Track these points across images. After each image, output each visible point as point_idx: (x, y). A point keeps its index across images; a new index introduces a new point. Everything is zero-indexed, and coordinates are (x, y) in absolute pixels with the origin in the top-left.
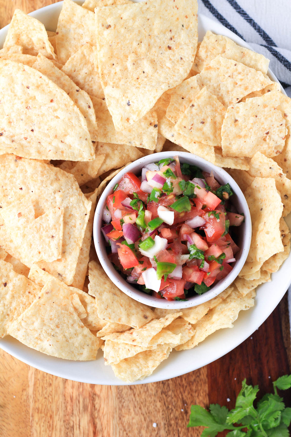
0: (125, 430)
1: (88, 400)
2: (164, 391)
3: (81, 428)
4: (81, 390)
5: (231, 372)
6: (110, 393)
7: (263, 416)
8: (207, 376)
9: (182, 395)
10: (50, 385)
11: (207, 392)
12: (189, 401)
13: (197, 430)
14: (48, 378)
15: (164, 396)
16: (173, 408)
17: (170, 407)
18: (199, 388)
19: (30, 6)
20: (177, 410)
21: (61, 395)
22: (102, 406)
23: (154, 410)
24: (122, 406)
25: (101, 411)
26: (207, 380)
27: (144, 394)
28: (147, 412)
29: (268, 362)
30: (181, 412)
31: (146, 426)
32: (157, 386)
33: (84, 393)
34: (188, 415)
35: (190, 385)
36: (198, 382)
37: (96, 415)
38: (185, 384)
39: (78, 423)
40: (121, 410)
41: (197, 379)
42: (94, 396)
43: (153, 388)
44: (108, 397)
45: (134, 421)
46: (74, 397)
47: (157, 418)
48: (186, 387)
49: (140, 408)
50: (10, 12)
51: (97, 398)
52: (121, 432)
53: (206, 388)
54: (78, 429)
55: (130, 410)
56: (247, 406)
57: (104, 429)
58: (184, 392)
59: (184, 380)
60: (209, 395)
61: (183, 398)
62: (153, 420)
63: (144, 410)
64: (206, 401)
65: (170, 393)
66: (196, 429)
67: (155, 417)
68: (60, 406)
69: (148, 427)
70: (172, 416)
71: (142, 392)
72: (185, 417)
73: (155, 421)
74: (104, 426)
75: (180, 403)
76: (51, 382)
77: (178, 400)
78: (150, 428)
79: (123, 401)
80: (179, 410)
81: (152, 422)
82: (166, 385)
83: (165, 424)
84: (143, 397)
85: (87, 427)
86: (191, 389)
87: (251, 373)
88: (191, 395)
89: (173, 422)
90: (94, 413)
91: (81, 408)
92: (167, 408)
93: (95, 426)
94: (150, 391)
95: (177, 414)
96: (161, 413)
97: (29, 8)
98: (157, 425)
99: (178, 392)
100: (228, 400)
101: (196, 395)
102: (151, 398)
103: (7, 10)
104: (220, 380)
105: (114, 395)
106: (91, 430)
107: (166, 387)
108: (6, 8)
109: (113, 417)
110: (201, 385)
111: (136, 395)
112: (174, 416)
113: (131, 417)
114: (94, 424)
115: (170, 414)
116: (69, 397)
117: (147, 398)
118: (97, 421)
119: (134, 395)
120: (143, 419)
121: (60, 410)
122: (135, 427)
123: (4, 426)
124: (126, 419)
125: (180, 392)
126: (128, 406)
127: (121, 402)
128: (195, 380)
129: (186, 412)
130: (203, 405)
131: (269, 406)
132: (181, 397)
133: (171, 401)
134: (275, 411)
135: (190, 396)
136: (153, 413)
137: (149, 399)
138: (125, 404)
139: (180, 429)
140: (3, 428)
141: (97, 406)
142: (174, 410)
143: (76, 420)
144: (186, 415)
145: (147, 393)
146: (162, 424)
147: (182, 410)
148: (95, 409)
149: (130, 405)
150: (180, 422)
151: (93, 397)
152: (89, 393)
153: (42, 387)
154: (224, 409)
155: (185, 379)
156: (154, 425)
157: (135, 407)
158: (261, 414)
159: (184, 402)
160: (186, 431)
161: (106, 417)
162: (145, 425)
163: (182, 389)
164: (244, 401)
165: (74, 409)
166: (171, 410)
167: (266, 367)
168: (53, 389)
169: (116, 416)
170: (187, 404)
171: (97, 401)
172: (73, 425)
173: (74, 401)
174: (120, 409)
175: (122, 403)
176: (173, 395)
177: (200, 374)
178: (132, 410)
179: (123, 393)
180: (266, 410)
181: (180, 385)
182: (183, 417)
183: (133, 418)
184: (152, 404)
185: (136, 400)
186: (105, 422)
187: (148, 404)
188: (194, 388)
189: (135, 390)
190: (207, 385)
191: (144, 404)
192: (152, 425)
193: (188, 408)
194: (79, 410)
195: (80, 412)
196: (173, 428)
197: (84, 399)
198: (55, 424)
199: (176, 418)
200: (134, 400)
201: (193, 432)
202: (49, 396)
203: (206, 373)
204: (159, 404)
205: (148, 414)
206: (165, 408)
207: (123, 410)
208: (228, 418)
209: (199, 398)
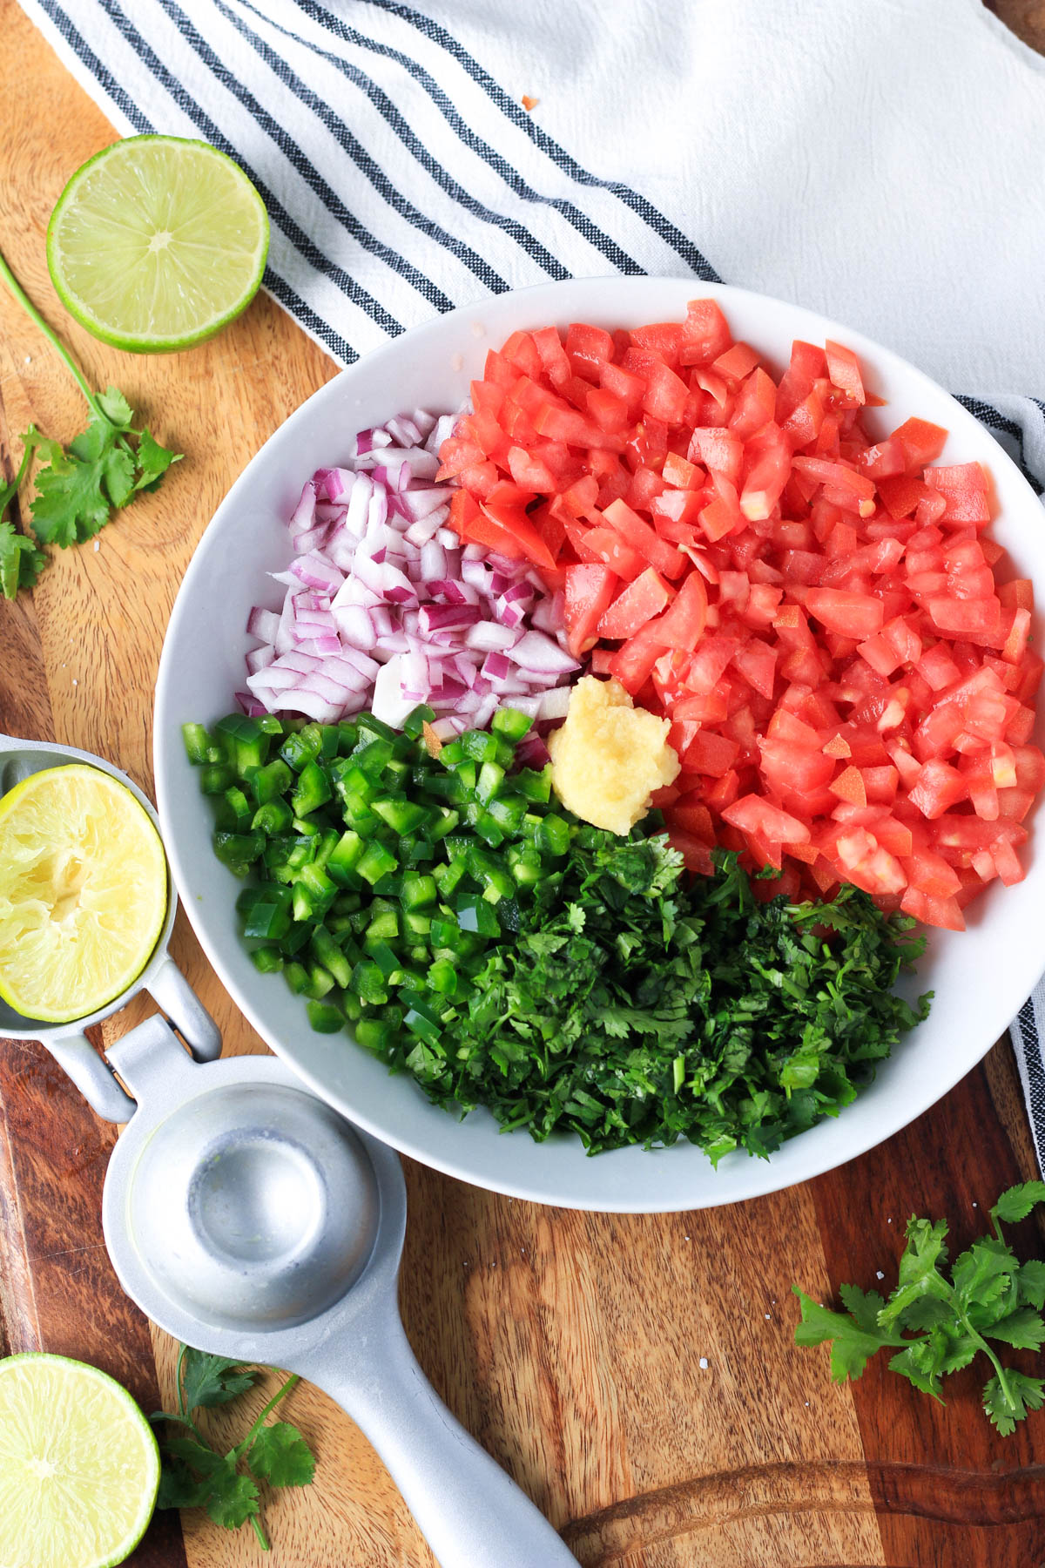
0: (632, 1387)
1: (527, 1323)
2: (714, 1274)
3: (519, 1396)
4: (507, 1300)
5: (875, 1205)
6: (580, 1301)
7: (966, 1294)
8: (817, 1223)
9: (762, 1280)
10: (428, 1298)
11: (824, 1263)
12: (781, 1293)
13: (813, 1361)
14: (420, 1285)
15: (717, 1287)
16: (744, 1315)
17: (736, 1312)
18: (803, 1255)
19: (258, 397)
20: (754, 1318)
21: (458, 1322)
22: (565, 1334)
23: (697, 1326)
24: (616, 1326)
25: (564, 1347)
26: (818, 1234)
27: (666, 1288)
28: (680, 1334)
29: (964, 1167)
30: (764, 1320)
31: (681, 1370)
32: (696, 1265)
33: (516, 1307)
34: (784, 1328)
35: (777, 1253)
36: (797, 1241)
37: (554, 1358)
38: (766, 1252)
39: (509, 1386)
40: (614, 1338)
41: (794, 1233)
42: (542, 1312)
43: (687, 1274)
44: (576, 1310)
45: (651, 1360)
46: (493, 1322)
47: (706, 1347)
48: (769, 1257)
49: (661, 1327)
50: (210, 417)
51: (549, 1317)
52: (622, 1393)
53: (819, 1253)
54: (511, 1399)
55: (635, 1333)
56: (923, 1274)
57: (577, 1390)
58: (766, 1272)
59: (760, 1241)
60: (829, 1270)
61: (764, 1287)
62: (698, 1350)
63: (672, 1329)
64: (825, 1284)
65: (731, 1278)
66: (810, 1360)
67: (701, 1344)
68: (460, 1349)
69: (687, 1372)
70: (743, 1334)
71: (659, 1286)
72: (777, 1332)
73: (703, 1353)
74: (574, 1383)
75: (759, 1301)
76: (429, 1292)
77: (753, 1294)
78: (694, 1372)
79: (615, 1314)
80: (759, 1317)
81: (695, 1357)
82: (718, 1258)
83: (729, 1358)
84: (665, 1297)
85: (534, 1392)
86: (781, 1262)
87: (928, 1201)
88: (785, 1276)
89: (747, 1350)
90: (547, 1355)
91: (513, 1347)
92: (728, 1315)
93: (554, 1388)
94: (680, 1282)
95: (756, 1328)
96: (715, 1333)
97: (255, 401)
98: (709, 1363)
99: (751, 1272)
100: (880, 1275)
101: (798, 1274)
102: (685, 1297)
103: (203, 415)
104: (851, 1229)
105: (591, 1303)
106: (546, 1396)
107: (717, 1265)
108: (199, 410)
109: (597, 1359)
110: (806, 1246)
111: (647, 1295)
112: (750, 1333)
113: (640, 1353)
114: (551, 1382)
115: (739, 1331)
116: (479, 1322)
117: (674, 1299)
118: (557, 1372)
119: (642, 1295)
120: (672, 1355)
121: (461, 1358)
122: (654, 1376)
123: (326, 1418)
124: (630, 1358)
125: (756, 1271)
126: (630, 1326)
127: (610, 1317)
128: (787, 1236)
129: (779, 1321)
130: (819, 1298)
131: (976, 1267)
132: (759, 1285)
133: (735, 1297)
134: (996, 1276)
135: (781, 1278)
136: (695, 1335)
137: (681, 1300)
138: (620, 1321)
139: (768, 1366)
140: (325, 1422)
141: (552, 1336)
142: (748, 1319)
143: (505, 1380)
144: (780, 1329)
145: (674, 1287)
146: (723, 1359)
147: (768, 1317)
148: (548, 1345)
149: (634, 1322)
150: (766, 1347)
151: (539, 1315)
152: (529, 1307)
153: (410, 1308)
154: (873, 1297)
155: (764, 1239)
156: (703, 1364)
157: (648, 1325)
158: (959, 1290)
159: (769, 1297)
160: (785, 1368)
161: (578, 1360)
162: (679, 1367)
163: (758, 1266)
164: (916, 1267)
165: (495, 1350)
166: (738, 1321)
167: (961, 1181)
168: (435, 1309)
169: (604, 1354)
170: (777, 1301)
171: (551, 1323)
172: (499, 1392)
173: (492, 1331)
174: (611, 1336)
175: (614, 1320)
176: (739, 1282)
177: (799, 1221)
178: (641, 1335)
179: (612, 1294)
180: (972, 1276)
181: (752, 1254)
182: (773, 1334)
183: (646, 1355)
184: (689, 1313)
185: (647, 1306)
186: (577, 1372)
187: (678, 1314)
188: (789, 1258)
189: (641, 1283)
190: (821, 1247)
191: (669, 1314)
192: (696, 1363)
193: (780, 1309)
194: (509, 1351)
195: (511, 1357)
196: (751, 1365)
197: (517, 1324)
198: (453, 1396)
199: (756, 1339)
200: (642, 1307)
201: (804, 1368)
202: (428, 1328)
203: (814, 1215)
204: (706, 1311)
205: (682, 1338)
206: (723, 1318)
207: (618, 1336)
208: (880, 1312)
209: (805, 1282)
